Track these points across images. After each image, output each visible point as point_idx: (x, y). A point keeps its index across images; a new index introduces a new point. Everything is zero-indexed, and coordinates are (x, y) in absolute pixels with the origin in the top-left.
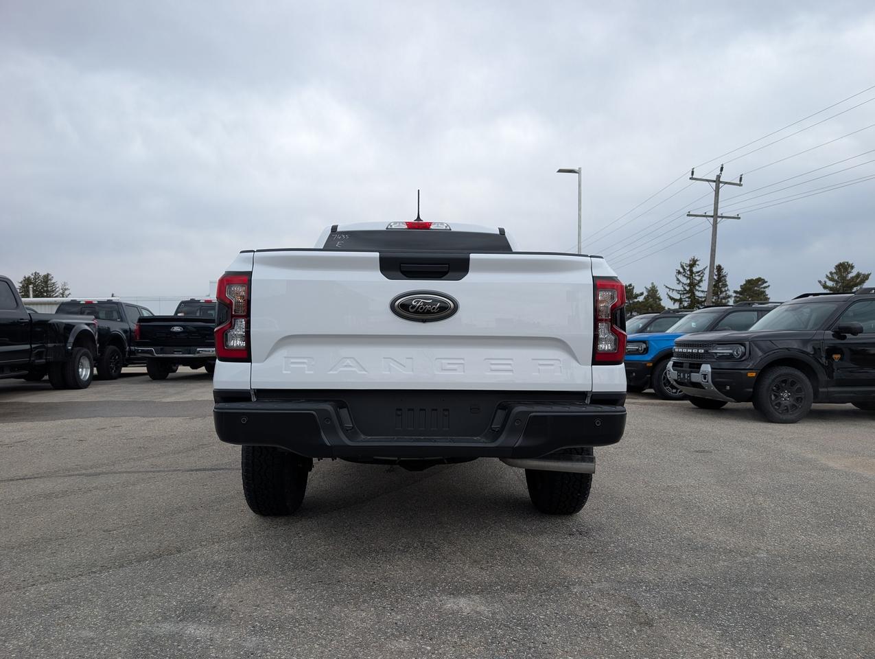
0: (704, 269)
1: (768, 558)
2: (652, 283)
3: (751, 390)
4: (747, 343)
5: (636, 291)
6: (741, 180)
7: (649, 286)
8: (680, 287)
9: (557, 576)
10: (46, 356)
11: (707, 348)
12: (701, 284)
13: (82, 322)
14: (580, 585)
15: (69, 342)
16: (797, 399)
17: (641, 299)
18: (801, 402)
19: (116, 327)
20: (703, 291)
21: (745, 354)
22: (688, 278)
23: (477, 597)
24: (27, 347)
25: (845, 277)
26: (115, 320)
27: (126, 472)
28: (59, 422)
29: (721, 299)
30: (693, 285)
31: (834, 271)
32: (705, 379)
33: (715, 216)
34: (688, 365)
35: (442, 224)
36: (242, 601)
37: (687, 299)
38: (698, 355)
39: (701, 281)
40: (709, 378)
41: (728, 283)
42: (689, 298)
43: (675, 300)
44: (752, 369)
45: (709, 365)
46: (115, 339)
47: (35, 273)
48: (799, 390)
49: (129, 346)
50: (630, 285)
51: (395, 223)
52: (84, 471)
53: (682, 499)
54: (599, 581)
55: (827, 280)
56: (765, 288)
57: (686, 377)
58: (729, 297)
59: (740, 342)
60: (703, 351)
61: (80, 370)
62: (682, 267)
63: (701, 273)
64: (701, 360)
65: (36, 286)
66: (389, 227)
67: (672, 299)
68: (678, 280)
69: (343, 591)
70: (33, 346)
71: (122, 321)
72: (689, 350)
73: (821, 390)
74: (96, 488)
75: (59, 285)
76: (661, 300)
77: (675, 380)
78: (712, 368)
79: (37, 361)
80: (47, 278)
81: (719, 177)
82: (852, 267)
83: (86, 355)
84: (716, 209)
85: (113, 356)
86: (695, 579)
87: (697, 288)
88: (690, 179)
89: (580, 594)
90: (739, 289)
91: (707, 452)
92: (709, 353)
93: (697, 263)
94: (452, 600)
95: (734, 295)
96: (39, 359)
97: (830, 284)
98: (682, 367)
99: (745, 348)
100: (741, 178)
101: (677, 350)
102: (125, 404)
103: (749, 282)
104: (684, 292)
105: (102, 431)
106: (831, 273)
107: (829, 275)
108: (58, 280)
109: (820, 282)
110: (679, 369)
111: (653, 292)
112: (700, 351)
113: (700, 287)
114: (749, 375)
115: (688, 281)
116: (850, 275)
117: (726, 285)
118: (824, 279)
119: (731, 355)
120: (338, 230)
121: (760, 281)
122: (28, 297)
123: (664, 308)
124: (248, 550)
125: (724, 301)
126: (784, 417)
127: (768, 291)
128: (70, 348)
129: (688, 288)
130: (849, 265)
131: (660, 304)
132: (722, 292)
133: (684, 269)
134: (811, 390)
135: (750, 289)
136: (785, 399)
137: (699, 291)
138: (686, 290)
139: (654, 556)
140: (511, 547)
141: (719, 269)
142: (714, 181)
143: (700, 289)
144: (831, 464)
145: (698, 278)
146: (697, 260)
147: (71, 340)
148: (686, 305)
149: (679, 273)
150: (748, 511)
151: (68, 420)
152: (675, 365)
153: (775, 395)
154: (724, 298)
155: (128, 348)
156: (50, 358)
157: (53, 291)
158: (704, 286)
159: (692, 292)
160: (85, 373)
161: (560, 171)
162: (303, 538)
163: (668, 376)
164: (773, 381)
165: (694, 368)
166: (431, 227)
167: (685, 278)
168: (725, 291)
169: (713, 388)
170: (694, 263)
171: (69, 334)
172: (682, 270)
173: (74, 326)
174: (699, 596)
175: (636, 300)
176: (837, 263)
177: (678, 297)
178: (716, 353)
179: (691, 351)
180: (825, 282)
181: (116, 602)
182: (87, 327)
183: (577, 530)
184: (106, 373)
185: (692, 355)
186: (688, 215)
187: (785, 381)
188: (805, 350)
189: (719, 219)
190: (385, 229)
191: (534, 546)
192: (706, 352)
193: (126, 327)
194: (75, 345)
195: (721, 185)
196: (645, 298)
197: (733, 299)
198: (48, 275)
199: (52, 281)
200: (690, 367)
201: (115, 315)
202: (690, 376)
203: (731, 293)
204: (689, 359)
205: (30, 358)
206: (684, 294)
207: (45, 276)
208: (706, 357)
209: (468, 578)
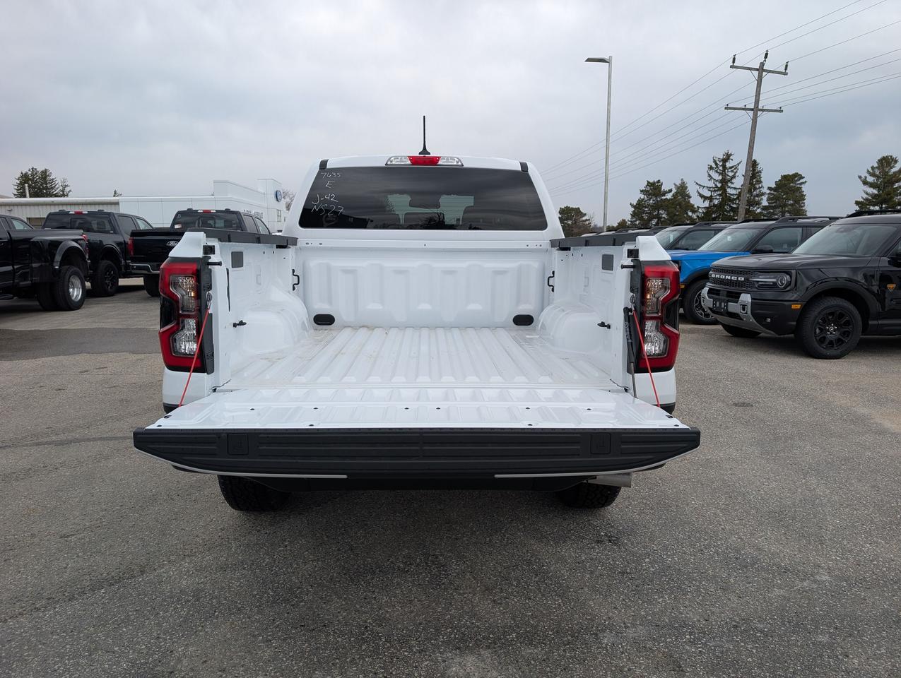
0: (738, 164)
1: (830, 583)
2: (682, 179)
3: (795, 323)
4: (794, 272)
5: (664, 188)
6: (786, 69)
7: (679, 183)
8: (711, 184)
9: (584, 614)
10: (32, 276)
11: (747, 276)
12: (734, 181)
13: (70, 238)
14: (611, 631)
15: (55, 261)
16: (844, 333)
17: (669, 196)
18: (848, 336)
19: (109, 240)
20: (735, 188)
21: (790, 284)
22: (720, 174)
23: (486, 653)
24: (10, 268)
25: (887, 172)
26: (108, 232)
27: (101, 439)
28: (39, 361)
29: (755, 197)
30: (725, 182)
31: (876, 165)
32: (744, 309)
33: (756, 109)
34: (725, 293)
35: (452, 158)
36: (206, 661)
37: (718, 197)
38: (737, 283)
39: (734, 177)
40: (749, 309)
41: (762, 179)
42: (719, 195)
43: (705, 198)
44: (797, 301)
45: (749, 295)
46: (108, 252)
47: (33, 169)
48: (847, 323)
49: (125, 260)
50: (659, 181)
51: (396, 158)
52: (54, 438)
53: (724, 481)
54: (634, 625)
55: (868, 175)
56: (802, 184)
57: (723, 306)
58: (763, 194)
59: (785, 270)
60: (743, 279)
61: (71, 290)
62: (715, 161)
63: (735, 168)
64: (739, 288)
65: (34, 183)
66: (389, 163)
67: (701, 196)
68: (710, 176)
69: (327, 643)
70: (15, 267)
71: (115, 233)
72: (727, 277)
73: (870, 322)
74: (63, 465)
75: (59, 182)
76: (690, 197)
77: (710, 308)
78: (752, 299)
79: (21, 283)
80: (45, 174)
81: (762, 64)
82: (896, 161)
83: (76, 274)
84: (757, 101)
85: (108, 271)
86: (747, 620)
87: (729, 184)
88: (731, 67)
89: (611, 648)
90: (773, 186)
91: (747, 405)
92: (751, 282)
93: (731, 157)
94: (457, 660)
95: (768, 192)
96: (25, 280)
97: (870, 179)
98: (718, 294)
99: (791, 277)
100: (787, 66)
101: (713, 276)
102: (116, 332)
103: (785, 177)
104: (716, 189)
105: (85, 376)
106: (873, 168)
107: (870, 170)
108: (57, 176)
109: (860, 177)
110: (715, 296)
111: (682, 189)
112: (739, 279)
113: (732, 183)
114: (793, 307)
115: (720, 178)
116: (893, 170)
117: (761, 182)
118: (864, 174)
119: (775, 284)
120: (328, 167)
121: (797, 176)
122: (25, 196)
123: (693, 206)
124: (223, 569)
125: (757, 198)
126: (829, 352)
127: (804, 188)
128: (57, 267)
129: (719, 185)
130: (892, 160)
131: (689, 202)
132: (755, 189)
133: (716, 164)
134: (860, 323)
135: (785, 185)
136: (831, 333)
137: (731, 188)
138: (717, 187)
139: (696, 580)
140: (529, 563)
141: (754, 164)
142: (757, 70)
143: (732, 186)
144: (887, 424)
145: (731, 174)
146: (731, 155)
147: (58, 258)
148: (716, 203)
149: (711, 168)
150: (801, 501)
151: (50, 358)
152: (711, 291)
153: (820, 329)
154: (757, 196)
155: (123, 261)
156: (36, 279)
157: (52, 188)
158: (739, 182)
159: (723, 189)
160: (76, 293)
161: (589, 60)
162: (289, 548)
163: (702, 303)
164: (820, 313)
165: (732, 297)
166: (440, 163)
167: (717, 174)
168: (759, 188)
169: (752, 320)
170: (727, 157)
171: (56, 250)
172: (714, 166)
173: (61, 242)
174: (754, 651)
175: (664, 198)
176: (880, 157)
177: (708, 194)
178: (758, 282)
179: (729, 278)
180: (866, 177)
181: (55, 664)
182: (75, 244)
183: (606, 535)
184: (102, 290)
185: (730, 283)
186: (726, 108)
187: (832, 314)
188: (855, 278)
189: (759, 113)
190: (384, 165)
191: (556, 563)
192: (747, 280)
193: (120, 239)
194: (62, 263)
195: (764, 73)
196: (673, 195)
197: (767, 196)
198: (46, 170)
199: (51, 178)
200: (728, 296)
201: (108, 227)
202: (727, 306)
203: (765, 190)
204: (726, 287)
205: (13, 280)
206: (715, 191)
207: (42, 172)
208: (747, 286)
209: (478, 620)
